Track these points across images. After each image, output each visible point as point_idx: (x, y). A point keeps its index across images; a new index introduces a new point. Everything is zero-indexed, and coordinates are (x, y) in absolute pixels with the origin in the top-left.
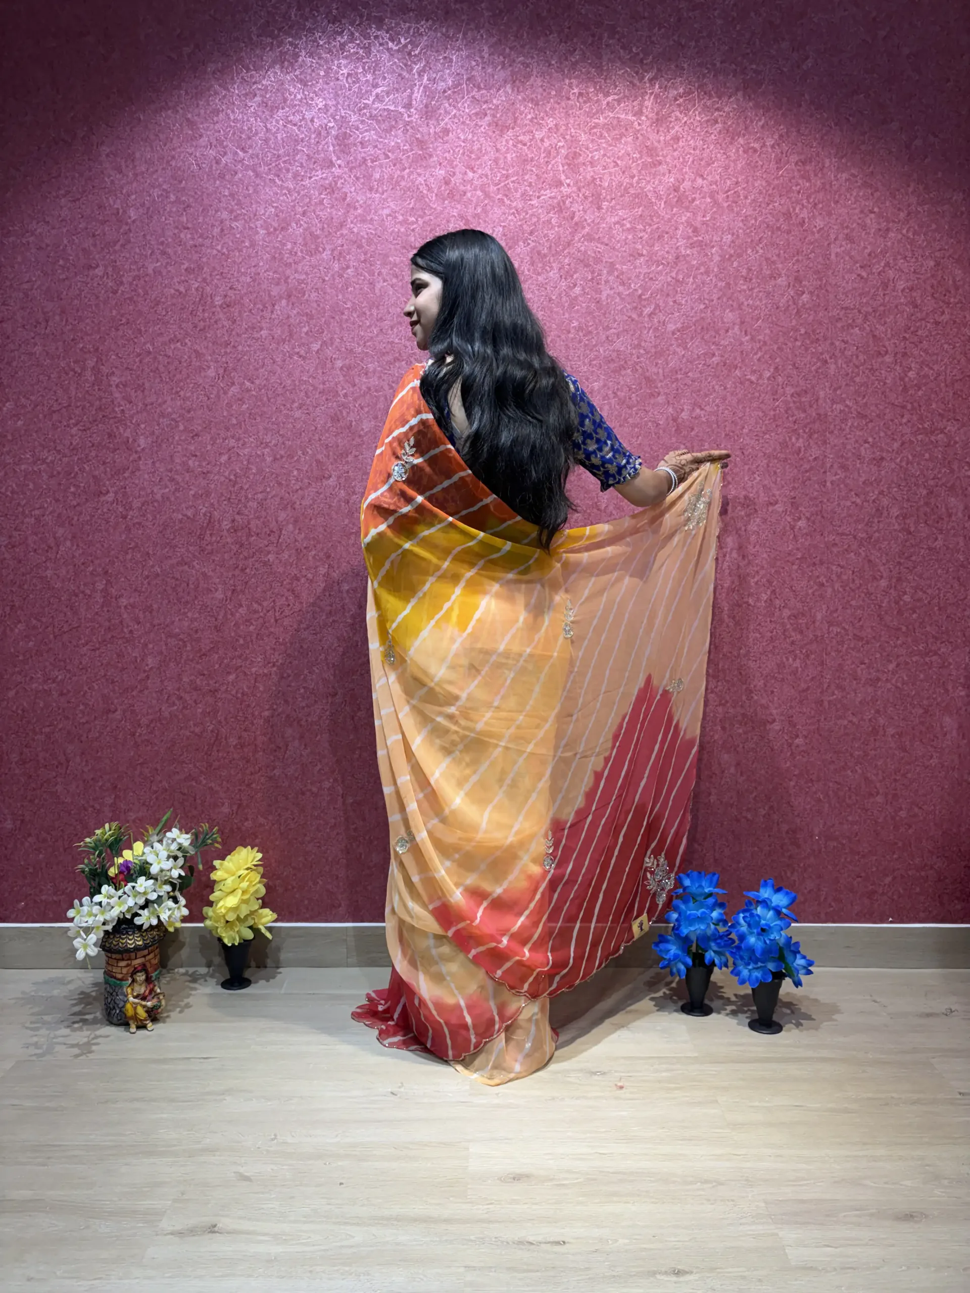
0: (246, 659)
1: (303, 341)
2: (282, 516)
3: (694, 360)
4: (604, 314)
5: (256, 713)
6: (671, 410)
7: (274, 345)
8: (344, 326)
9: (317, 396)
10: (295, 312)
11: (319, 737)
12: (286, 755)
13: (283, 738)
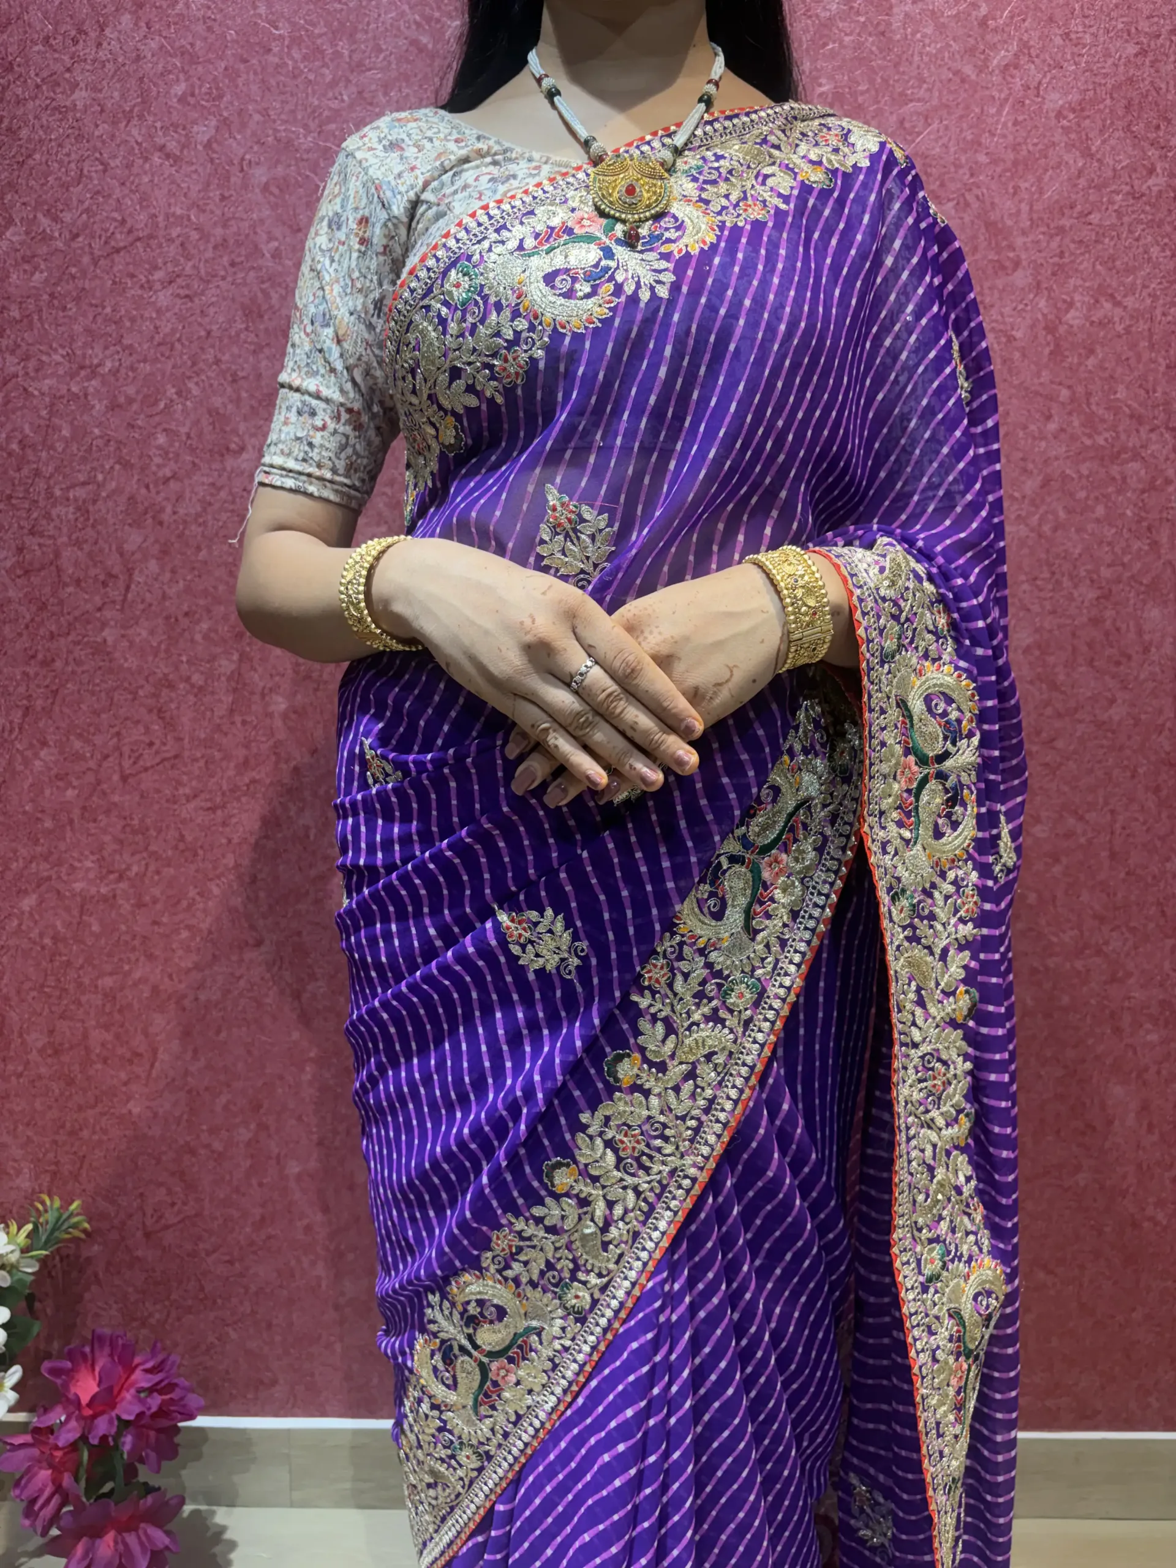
0: (59, 863)
1: (175, 116)
2: (134, 539)
3: (1105, 185)
4: (896, 65)
5: (86, 981)
6: (1042, 303)
7: (104, 128)
8: (273, 82)
9: (209, 254)
10: (153, 45)
12: (154, 1073)
13: (146, 1034)
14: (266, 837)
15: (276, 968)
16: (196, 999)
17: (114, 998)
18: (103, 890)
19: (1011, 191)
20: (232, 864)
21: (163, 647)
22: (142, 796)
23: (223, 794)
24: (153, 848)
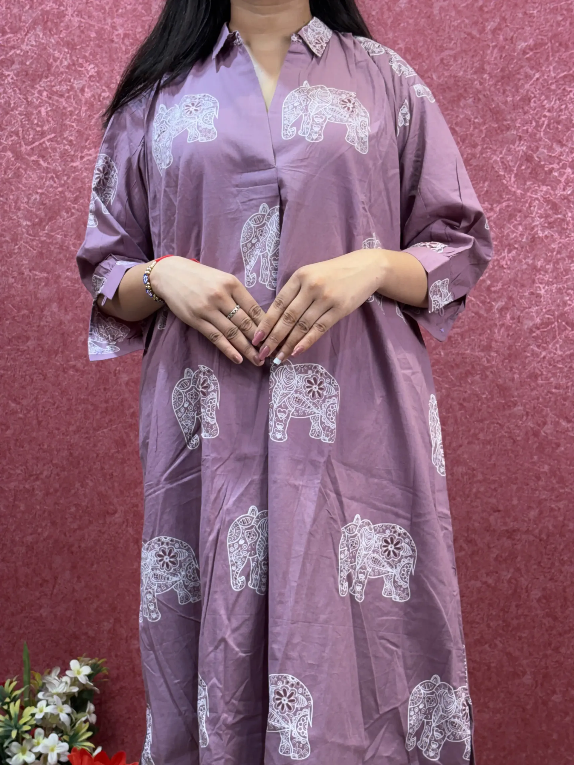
4: (437, 32)
5: (17, 539)
6: (524, 148)
11: (95, 566)
12: (55, 591)
13: (51, 568)
14: (118, 452)
15: (124, 526)
16: (80, 547)
17: (33, 548)
18: (27, 486)
19: (502, 91)
20: (99, 468)
21: (60, 350)
22: (49, 433)
23: (94, 429)
24: (54, 462)
